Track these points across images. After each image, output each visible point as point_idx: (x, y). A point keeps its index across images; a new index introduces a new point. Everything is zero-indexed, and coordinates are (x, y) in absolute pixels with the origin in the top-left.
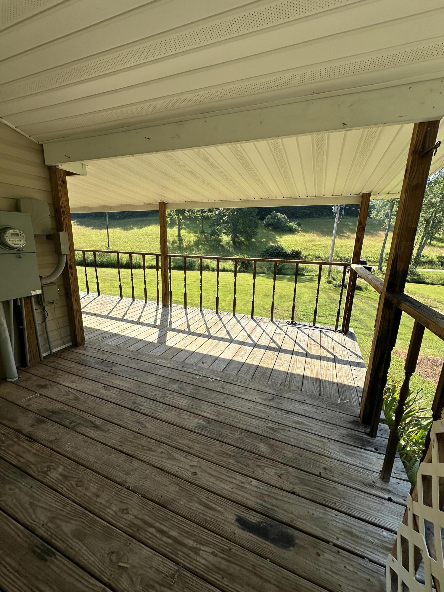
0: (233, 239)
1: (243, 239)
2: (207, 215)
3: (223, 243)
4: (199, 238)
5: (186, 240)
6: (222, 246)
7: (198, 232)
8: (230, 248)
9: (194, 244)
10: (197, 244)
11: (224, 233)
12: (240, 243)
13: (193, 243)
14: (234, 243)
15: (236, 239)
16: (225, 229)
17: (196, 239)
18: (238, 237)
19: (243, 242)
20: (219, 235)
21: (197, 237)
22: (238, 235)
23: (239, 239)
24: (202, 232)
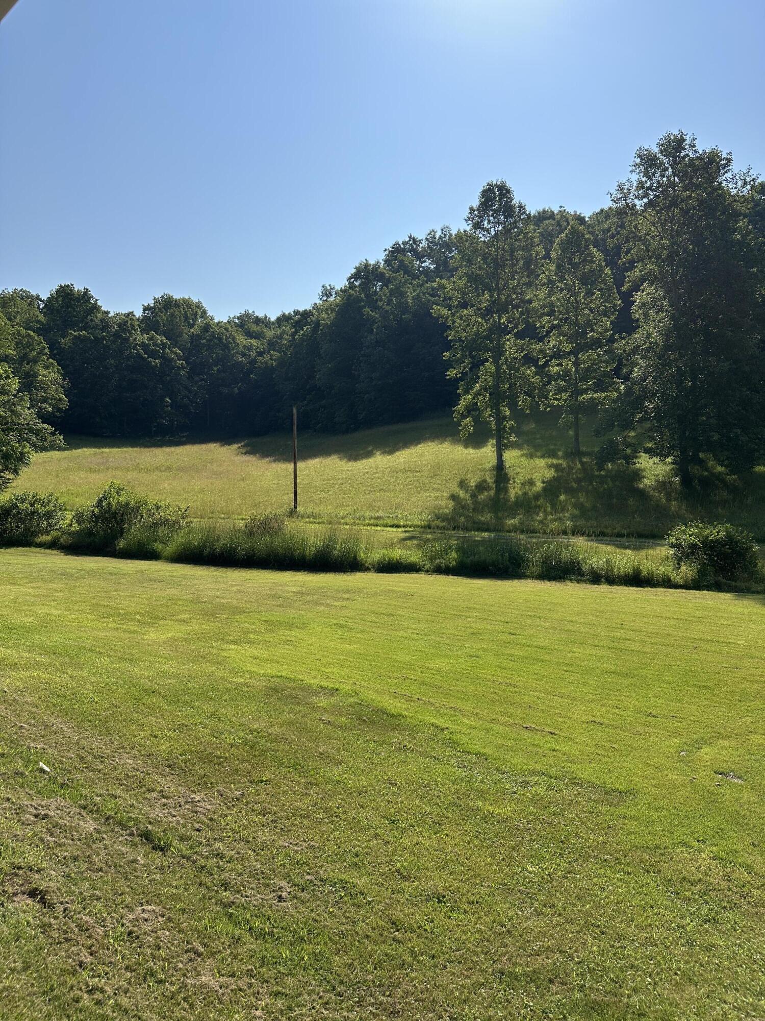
0: (682, 468)
1: (720, 469)
2: (593, 399)
3: (647, 482)
4: (562, 470)
5: (519, 479)
6: (642, 495)
7: (560, 453)
8: (669, 500)
9: (544, 489)
10: (552, 489)
11: (647, 451)
12: (710, 482)
13: (539, 486)
14: (686, 480)
15: (695, 470)
16: (652, 439)
17: (550, 474)
18: (701, 462)
19: (718, 476)
20: (629, 459)
21: (557, 467)
22: (701, 455)
23: (707, 469)
24: (574, 453)
